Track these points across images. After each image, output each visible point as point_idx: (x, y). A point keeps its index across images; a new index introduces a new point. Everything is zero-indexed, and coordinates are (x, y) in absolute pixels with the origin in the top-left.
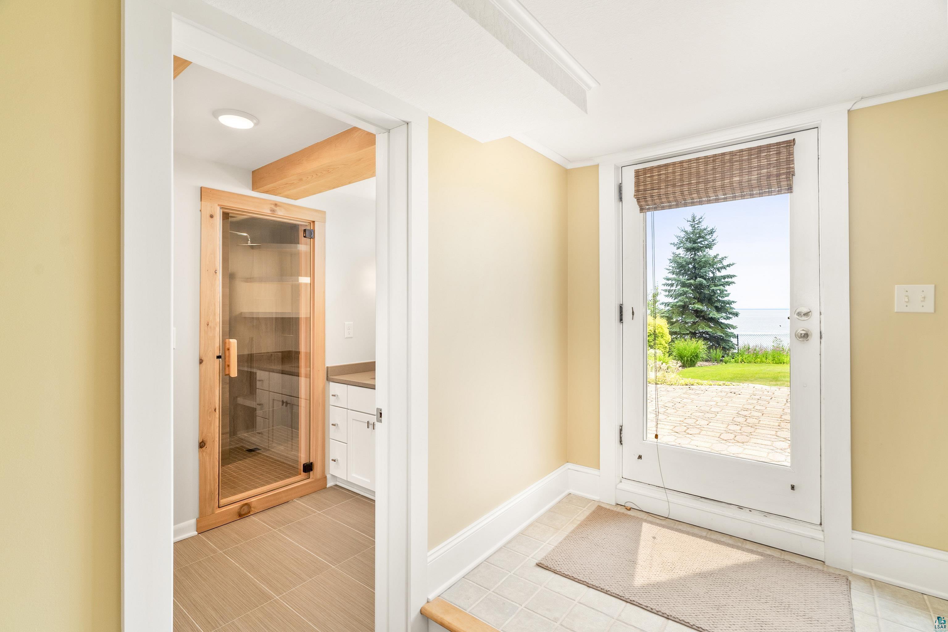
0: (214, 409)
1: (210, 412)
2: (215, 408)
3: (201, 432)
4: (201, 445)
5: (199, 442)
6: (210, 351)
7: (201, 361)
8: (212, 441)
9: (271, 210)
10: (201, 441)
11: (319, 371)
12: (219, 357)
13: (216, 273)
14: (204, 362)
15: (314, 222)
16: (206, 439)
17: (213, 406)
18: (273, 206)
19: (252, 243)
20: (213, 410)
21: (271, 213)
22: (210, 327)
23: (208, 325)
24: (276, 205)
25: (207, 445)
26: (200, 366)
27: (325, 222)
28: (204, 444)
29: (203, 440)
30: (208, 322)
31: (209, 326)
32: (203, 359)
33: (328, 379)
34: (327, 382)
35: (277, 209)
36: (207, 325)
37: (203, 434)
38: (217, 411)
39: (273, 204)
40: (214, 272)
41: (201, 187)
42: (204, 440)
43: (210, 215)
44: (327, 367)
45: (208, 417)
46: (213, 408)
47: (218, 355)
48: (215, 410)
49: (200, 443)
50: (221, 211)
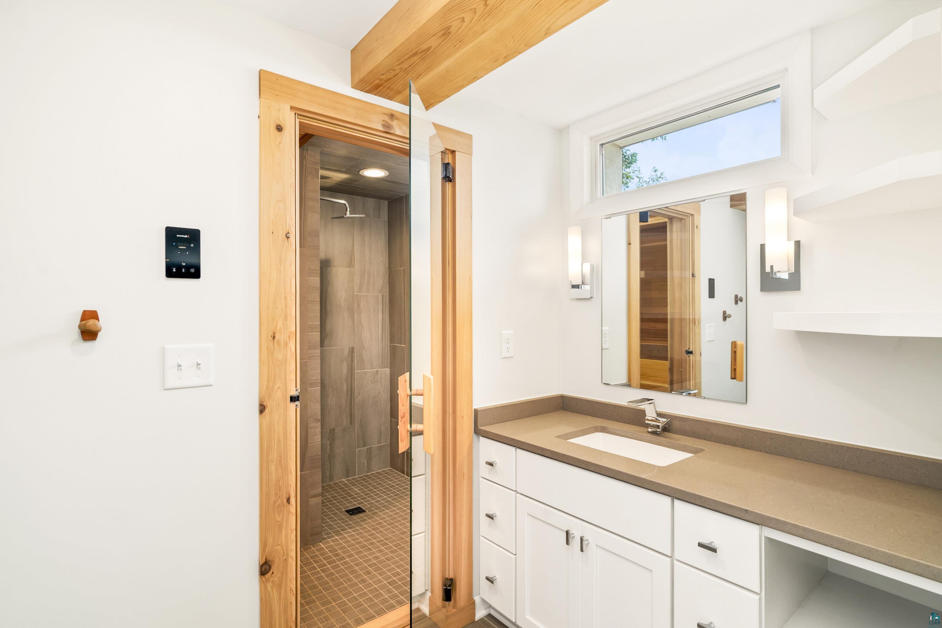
0: (286, 498)
1: (279, 506)
2: (287, 496)
3: (264, 544)
4: (263, 569)
5: (259, 564)
6: (279, 388)
7: (262, 409)
8: (283, 560)
9: (384, 126)
10: (264, 560)
11: (463, 417)
12: (293, 399)
13: (288, 238)
14: (267, 411)
15: (453, 152)
16: (272, 557)
17: (285, 494)
18: (387, 118)
19: (351, 214)
20: (285, 501)
21: (383, 130)
22: (278, 342)
23: (274, 338)
24: (392, 116)
25: (274, 568)
26: (260, 418)
27: (471, 154)
28: (268, 567)
29: (266, 559)
30: (274, 333)
31: (276, 339)
32: (265, 404)
33: (478, 432)
34: (475, 436)
35: (394, 123)
36: (272, 339)
37: (267, 548)
38: (293, 500)
39: (387, 115)
40: (284, 237)
41: (260, 72)
42: (268, 560)
43: (275, 125)
44: (476, 411)
45: (276, 515)
46: (284, 498)
47: (294, 393)
48: (288, 500)
49: (261, 567)
50: (298, 121)
